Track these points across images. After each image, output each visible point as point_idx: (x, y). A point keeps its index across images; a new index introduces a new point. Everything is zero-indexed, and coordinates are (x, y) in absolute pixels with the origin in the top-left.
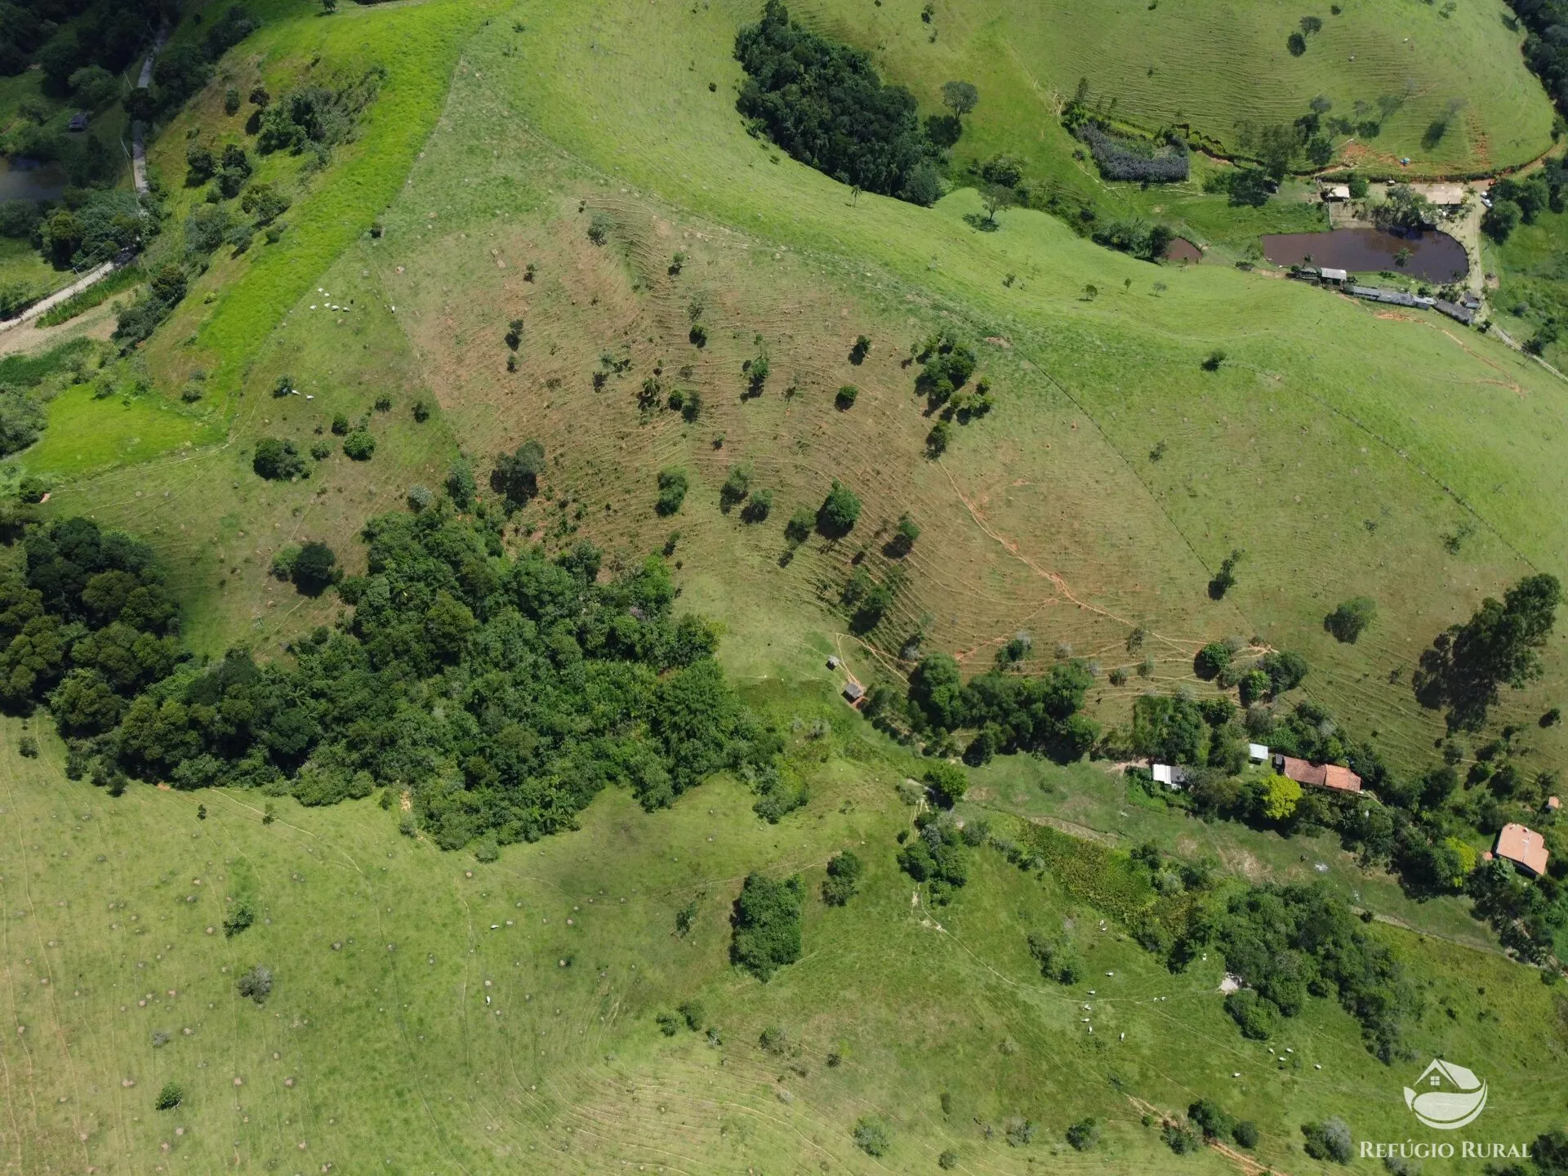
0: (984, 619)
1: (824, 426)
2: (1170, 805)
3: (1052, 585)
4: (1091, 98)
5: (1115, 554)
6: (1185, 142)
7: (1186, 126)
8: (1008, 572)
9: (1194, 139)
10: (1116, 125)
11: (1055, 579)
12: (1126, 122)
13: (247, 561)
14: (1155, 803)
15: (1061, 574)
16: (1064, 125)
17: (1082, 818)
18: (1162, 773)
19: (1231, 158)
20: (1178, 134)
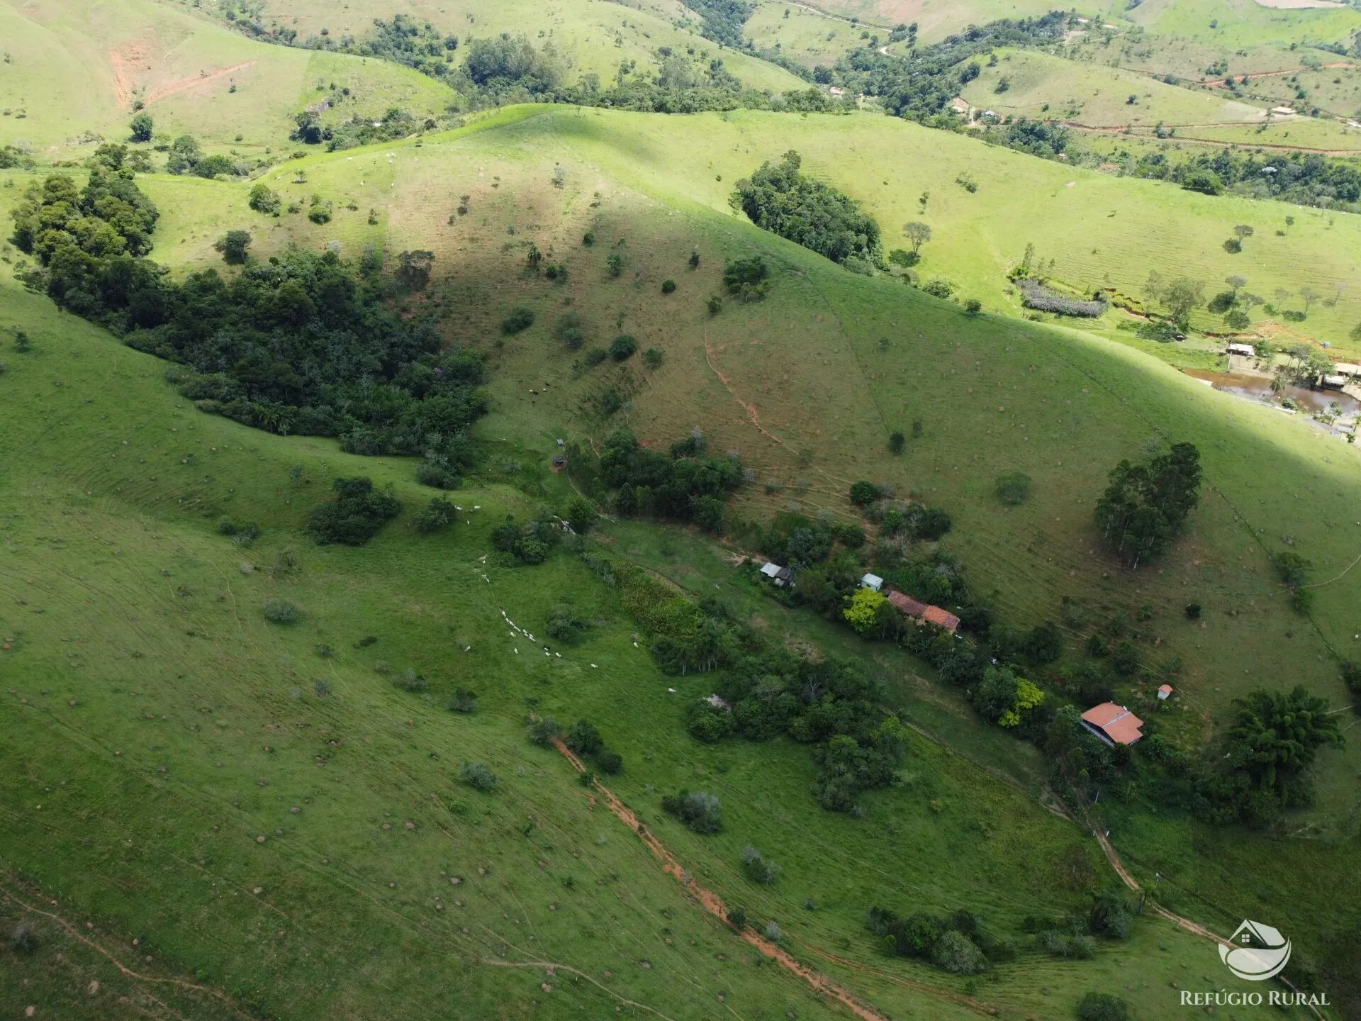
0: (678, 422)
1: (644, 305)
2: (765, 594)
3: (745, 411)
4: (1035, 261)
5: (810, 404)
6: (1110, 300)
7: (1113, 290)
8: (713, 393)
9: (1119, 300)
10: (1052, 283)
11: (751, 408)
12: (1063, 283)
13: (205, 236)
14: (752, 589)
15: (758, 406)
16: (1010, 277)
17: (677, 578)
18: (771, 569)
19: (1147, 316)
20: (1107, 295)
